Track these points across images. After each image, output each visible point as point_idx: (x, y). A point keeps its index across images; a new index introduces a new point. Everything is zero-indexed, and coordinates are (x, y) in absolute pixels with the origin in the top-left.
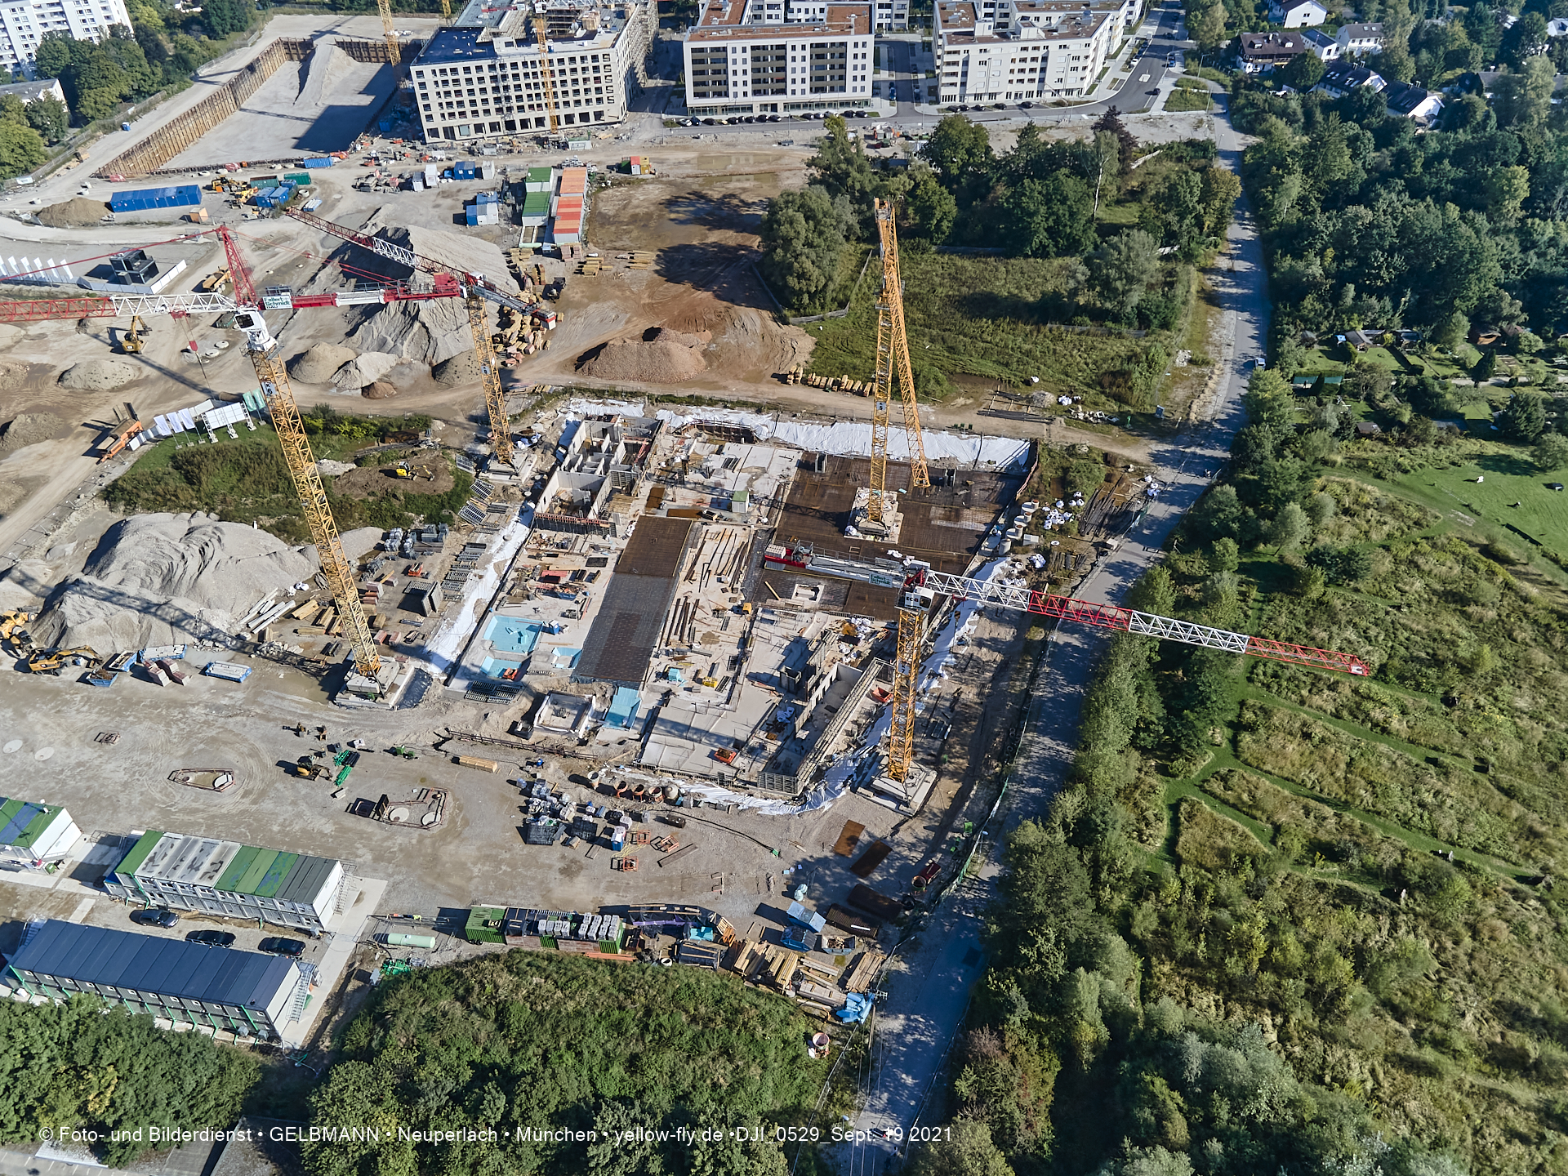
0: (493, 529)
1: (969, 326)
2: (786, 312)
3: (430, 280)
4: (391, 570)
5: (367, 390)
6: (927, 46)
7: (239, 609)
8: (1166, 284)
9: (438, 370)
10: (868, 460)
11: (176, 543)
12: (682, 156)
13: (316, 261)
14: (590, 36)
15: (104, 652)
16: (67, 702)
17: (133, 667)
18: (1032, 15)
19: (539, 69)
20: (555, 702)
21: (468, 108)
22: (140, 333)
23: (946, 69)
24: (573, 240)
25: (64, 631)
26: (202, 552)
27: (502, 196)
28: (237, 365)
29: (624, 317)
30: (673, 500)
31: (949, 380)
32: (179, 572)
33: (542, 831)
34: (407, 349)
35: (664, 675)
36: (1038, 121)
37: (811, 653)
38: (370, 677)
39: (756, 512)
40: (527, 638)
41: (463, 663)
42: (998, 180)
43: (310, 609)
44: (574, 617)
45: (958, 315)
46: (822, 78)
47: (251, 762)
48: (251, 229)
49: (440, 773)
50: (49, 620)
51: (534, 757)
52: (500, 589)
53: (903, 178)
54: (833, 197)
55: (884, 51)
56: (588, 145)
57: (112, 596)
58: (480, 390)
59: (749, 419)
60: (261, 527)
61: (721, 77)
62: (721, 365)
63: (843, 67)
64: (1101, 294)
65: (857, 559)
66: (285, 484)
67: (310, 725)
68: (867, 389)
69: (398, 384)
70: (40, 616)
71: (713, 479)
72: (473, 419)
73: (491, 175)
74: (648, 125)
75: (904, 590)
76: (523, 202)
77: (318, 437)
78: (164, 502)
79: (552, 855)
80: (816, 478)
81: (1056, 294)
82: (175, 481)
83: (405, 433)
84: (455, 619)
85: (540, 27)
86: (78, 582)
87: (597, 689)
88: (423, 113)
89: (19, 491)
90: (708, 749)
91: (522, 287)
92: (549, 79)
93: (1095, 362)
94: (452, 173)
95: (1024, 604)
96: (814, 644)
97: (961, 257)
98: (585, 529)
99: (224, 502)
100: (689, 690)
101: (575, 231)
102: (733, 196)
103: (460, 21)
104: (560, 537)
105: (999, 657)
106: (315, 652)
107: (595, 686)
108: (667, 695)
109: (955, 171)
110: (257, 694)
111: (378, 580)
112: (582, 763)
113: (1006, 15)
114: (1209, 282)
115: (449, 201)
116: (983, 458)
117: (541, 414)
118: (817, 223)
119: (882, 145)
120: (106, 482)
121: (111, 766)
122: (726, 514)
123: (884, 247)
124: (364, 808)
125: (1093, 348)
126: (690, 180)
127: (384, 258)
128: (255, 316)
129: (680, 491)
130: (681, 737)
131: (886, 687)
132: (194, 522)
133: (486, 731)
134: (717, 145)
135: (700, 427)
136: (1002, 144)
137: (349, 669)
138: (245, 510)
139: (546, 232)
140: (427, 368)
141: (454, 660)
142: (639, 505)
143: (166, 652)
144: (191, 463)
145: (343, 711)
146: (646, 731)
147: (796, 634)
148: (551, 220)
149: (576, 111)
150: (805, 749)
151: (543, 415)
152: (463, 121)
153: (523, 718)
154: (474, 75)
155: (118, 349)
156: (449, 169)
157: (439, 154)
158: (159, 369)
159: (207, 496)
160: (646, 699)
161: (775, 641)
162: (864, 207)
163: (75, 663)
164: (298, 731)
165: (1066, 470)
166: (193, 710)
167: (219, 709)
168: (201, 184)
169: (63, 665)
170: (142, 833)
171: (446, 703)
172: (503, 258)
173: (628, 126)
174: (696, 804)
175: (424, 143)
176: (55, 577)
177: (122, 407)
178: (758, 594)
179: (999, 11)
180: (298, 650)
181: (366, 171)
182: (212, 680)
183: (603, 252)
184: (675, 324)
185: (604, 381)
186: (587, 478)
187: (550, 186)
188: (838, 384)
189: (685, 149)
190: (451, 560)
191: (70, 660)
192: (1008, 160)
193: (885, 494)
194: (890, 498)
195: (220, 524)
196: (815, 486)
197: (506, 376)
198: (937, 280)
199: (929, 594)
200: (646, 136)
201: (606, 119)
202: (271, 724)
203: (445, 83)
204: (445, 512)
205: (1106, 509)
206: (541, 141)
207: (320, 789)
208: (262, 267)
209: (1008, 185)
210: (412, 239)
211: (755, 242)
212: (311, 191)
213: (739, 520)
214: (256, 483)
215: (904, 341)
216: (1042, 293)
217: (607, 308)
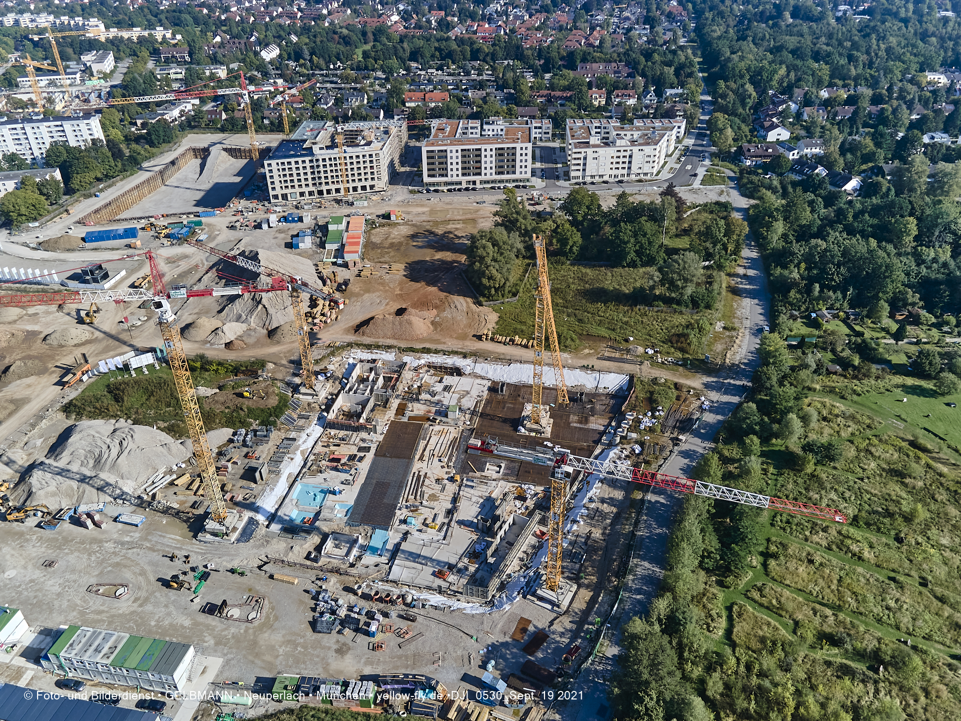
0: (301, 429)
1: (591, 307)
2: (481, 299)
3: (269, 280)
4: (237, 455)
5: (228, 345)
6: (563, 149)
7: (140, 480)
8: (708, 283)
9: (271, 333)
10: (531, 386)
11: (105, 438)
12: (420, 210)
13: (203, 270)
14: (369, 144)
15: (53, 507)
16: (27, 540)
17: (71, 517)
18: (622, 133)
19: (338, 162)
20: (335, 539)
21: (296, 183)
22: (95, 312)
23: (574, 162)
24: (356, 257)
25: (30, 494)
26: (121, 444)
27: (314, 232)
28: (151, 330)
29: (384, 302)
30: (412, 411)
31: (579, 338)
32: (106, 456)
33: (325, 624)
34: (253, 321)
35: (404, 522)
36: (628, 191)
37: (497, 507)
38: (220, 523)
39: (463, 418)
40: (319, 497)
41: (279, 514)
42: (606, 223)
43: (185, 479)
44: (349, 484)
45: (584, 301)
46: (502, 167)
47: (140, 578)
48: (167, 251)
49: (262, 585)
50: (22, 487)
51: (321, 574)
52: (303, 467)
53: (550, 222)
54: (509, 233)
55: (538, 152)
56: (366, 203)
57: (63, 472)
58: (296, 345)
59: (459, 362)
60: (158, 428)
61: (444, 166)
62: (442, 330)
63: (514, 160)
64: (668, 289)
65: (525, 448)
66: (175, 402)
67: (180, 554)
68: (530, 344)
69: (247, 341)
70: (17, 485)
71: (437, 398)
72: (292, 362)
73: (308, 220)
74: (401, 192)
75: (554, 467)
76: (326, 236)
77: (197, 373)
78: (101, 413)
79: (331, 640)
80: (500, 397)
81: (642, 289)
82: (108, 400)
83: (250, 371)
84: (275, 485)
85: (339, 139)
86: (42, 463)
87: (362, 530)
88: (270, 186)
89: (12, 407)
90: (431, 570)
91: (324, 285)
92: (344, 167)
93: (667, 329)
94: (286, 219)
95: (629, 476)
96: (499, 501)
97: (585, 267)
98: (357, 429)
99: (137, 413)
100: (420, 531)
101: (357, 252)
102: (450, 232)
103: (294, 136)
104: (342, 433)
105: (615, 510)
106: (186, 507)
107: (361, 529)
108: (406, 534)
109: (580, 218)
110: (148, 534)
111: (228, 461)
112: (351, 579)
113: (608, 133)
114: (733, 282)
115: (283, 235)
116: (601, 386)
117: (332, 358)
118: (499, 248)
119: (538, 204)
120: (66, 401)
121: (50, 583)
122: (444, 419)
123: (539, 262)
124: (211, 609)
125: (665, 320)
126: (425, 224)
127: (243, 268)
128: (164, 302)
129: (416, 405)
130: (414, 561)
131: (544, 529)
132: (117, 425)
133: (292, 557)
134: (441, 204)
135: (429, 367)
136: (607, 203)
137: (207, 518)
138: (150, 418)
139: (340, 253)
140: (265, 331)
141: (273, 511)
142: (391, 414)
143: (93, 507)
144: (118, 389)
145: (202, 546)
146: (392, 558)
147: (487, 494)
148: (343, 246)
149: (359, 185)
150: (493, 570)
151: (334, 359)
152: (293, 190)
153: (315, 549)
154: (301, 165)
155: (81, 321)
156: (284, 217)
157: (278, 209)
158: (105, 333)
159: (127, 409)
160: (393, 537)
161: (474, 499)
162: (527, 239)
163: (35, 515)
164: (172, 558)
165: (652, 393)
166: (106, 545)
167: (123, 544)
168: (139, 226)
169: (28, 516)
170: (66, 627)
171: (267, 539)
172: (314, 268)
173: (389, 193)
174: (423, 606)
175: (270, 203)
176: (28, 460)
177: (80, 356)
178: (464, 469)
179: (603, 131)
180: (176, 506)
181: (235, 218)
182: (120, 525)
183: (373, 264)
184: (415, 306)
185: (372, 339)
186: (360, 397)
187: (343, 226)
188: (512, 341)
189: (422, 206)
190: (274, 449)
191: (32, 513)
192: (611, 212)
193: (542, 407)
194: (545, 410)
195: (133, 427)
196: (499, 402)
197: (313, 337)
198: (571, 280)
199: (570, 469)
200: (399, 198)
201: (376, 189)
202: (155, 554)
203: (284, 170)
204: (272, 419)
205: (677, 417)
206: (338, 202)
207: (184, 596)
208: (170, 273)
209: (612, 226)
210: (260, 257)
211: (463, 258)
212: (202, 230)
213: (452, 423)
214: (157, 401)
215: (552, 316)
216: (634, 288)
217: (374, 297)
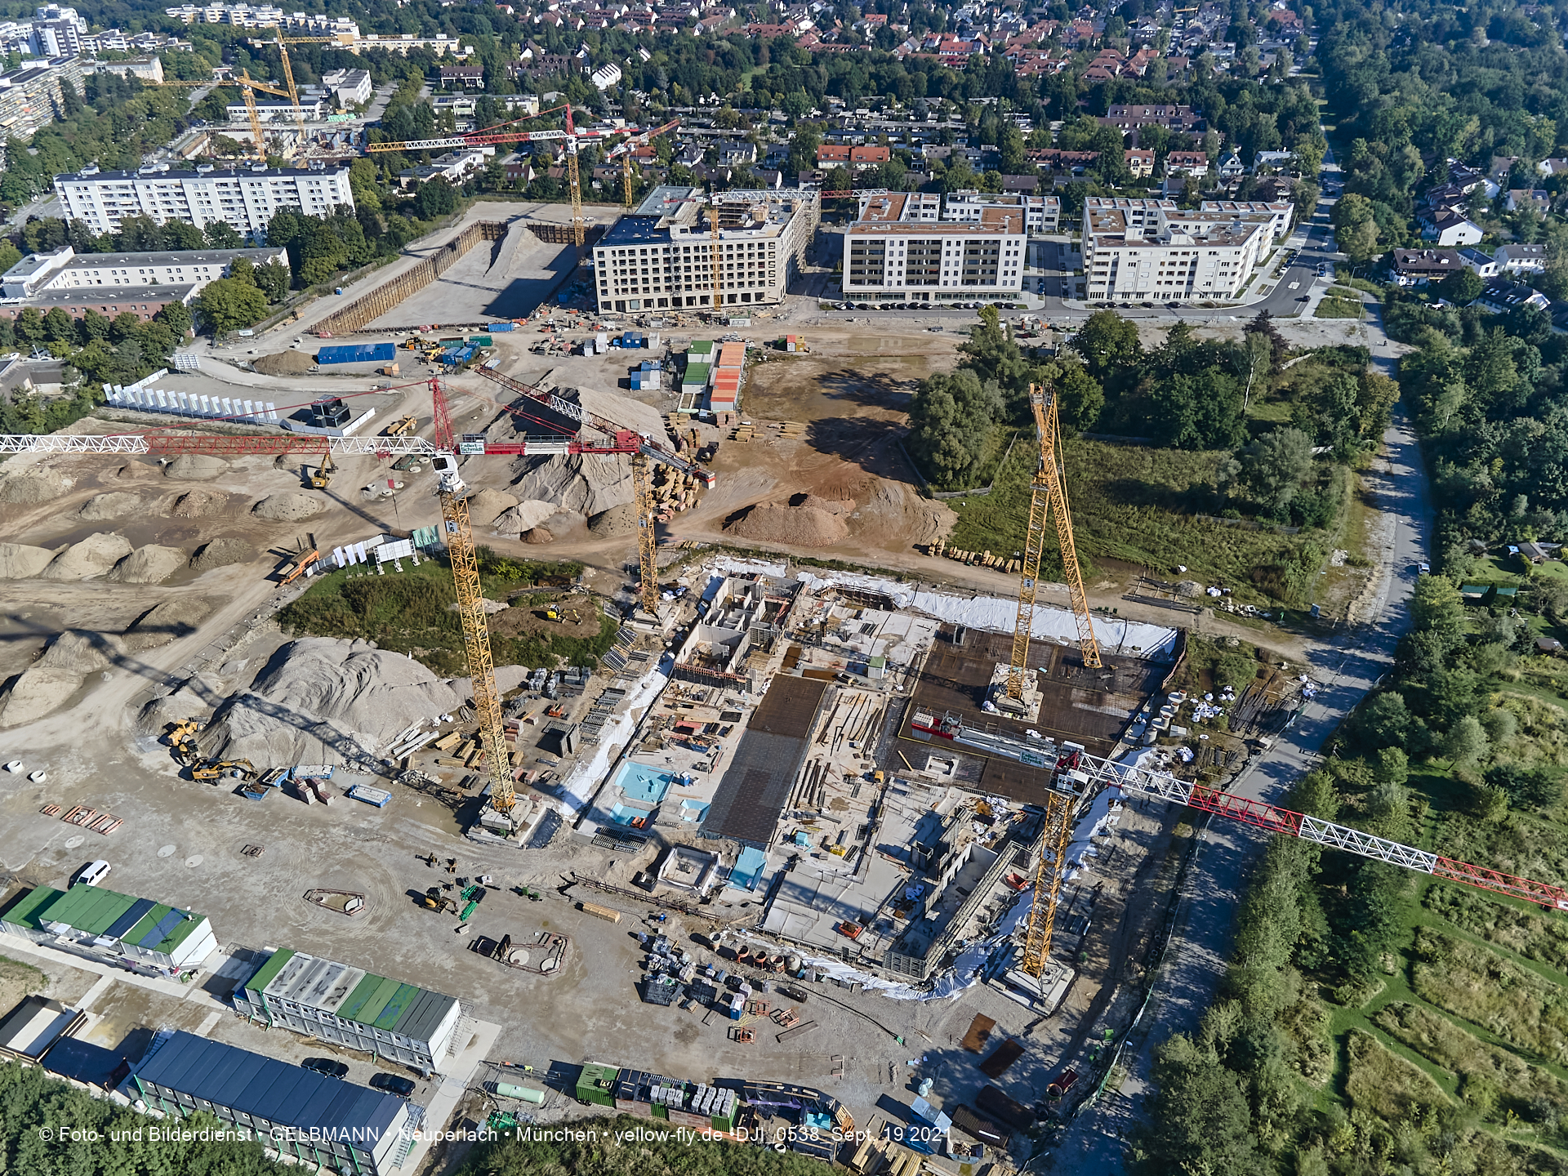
0: (633, 676)
1: (1115, 511)
2: (930, 488)
4: (532, 709)
5: (525, 535)
6: (1076, 248)
7: (386, 735)
8: (1320, 482)
9: (593, 521)
10: (1011, 636)
11: (337, 666)
12: (834, 337)
13: (491, 415)
14: (759, 226)
15: (260, 766)
17: (284, 783)
18: (1181, 223)
20: (681, 855)
21: (640, 285)
22: (328, 471)
23: (1096, 269)
24: (729, 408)
25: (227, 742)
26: (360, 677)
27: (665, 365)
29: (772, 483)
30: (810, 661)
31: (1093, 562)
32: (337, 695)
34: (566, 499)
35: (791, 839)
38: (503, 813)
39: (892, 679)
42: (1147, 373)
44: (705, 769)
45: (1104, 500)
46: (974, 272)
50: (216, 728)
51: (657, 910)
52: (635, 736)
53: (1052, 366)
54: (984, 381)
55: (1033, 250)
56: (748, 323)
57: (277, 712)
58: (635, 541)
59: (889, 587)
60: (415, 657)
61: (878, 267)
62: (863, 533)
64: (1252, 489)
68: (1009, 566)
69: (554, 531)
70: (209, 723)
71: (850, 642)
73: (656, 346)
74: (805, 306)
76: (684, 371)
78: (331, 627)
80: (954, 650)
81: (1205, 486)
82: (342, 608)
83: (558, 578)
84: (590, 762)
85: (713, 217)
87: (725, 847)
88: (599, 288)
89: (206, 608)
91: (678, 449)
93: (1245, 556)
94: (621, 342)
96: (948, 821)
97: (1107, 444)
98: (722, 683)
99: (384, 631)
100: (816, 856)
101: (730, 400)
102: (883, 375)
103: (640, 210)
104: (697, 688)
105: (1144, 852)
106: (453, 784)
107: (721, 843)
108: (793, 860)
109: (1103, 362)
110: (395, 820)
111: (519, 718)
112: (704, 920)
113: (1154, 223)
114: (1366, 484)
115: (615, 367)
116: (1128, 644)
117: (686, 568)
118: (966, 404)
119: (1031, 335)
120: (281, 604)
122: (861, 679)
125: (1243, 541)
126: (841, 359)
129: (817, 652)
131: (1022, 874)
132: (355, 649)
133: (611, 878)
134: (869, 328)
135: (840, 591)
136: (1151, 340)
137: (484, 803)
138: (403, 640)
139: (704, 400)
140: (583, 518)
142: (775, 663)
143: (316, 771)
144: (358, 592)
145: (475, 848)
146: (770, 895)
147: (928, 808)
148: (709, 388)
149: (739, 292)
150: (935, 931)
151: (689, 569)
152: (634, 296)
153: (647, 869)
154: (649, 256)
155: (308, 484)
156: (618, 338)
157: (610, 325)
158: (343, 502)
159: (369, 624)
160: (772, 861)
161: (906, 813)
162: (1012, 391)
163: (232, 774)
164: (429, 862)
165: (1215, 663)
166: (333, 830)
167: (357, 831)
169: (222, 775)
171: (574, 846)
172: (662, 421)
173: (786, 307)
175: (597, 315)
176: (225, 691)
177: (305, 537)
178: (890, 762)
179: (1147, 218)
180: (437, 780)
181: (542, 336)
182: (354, 803)
183: (756, 421)
184: (821, 492)
185: (750, 541)
186: (727, 633)
187: (710, 358)
188: (979, 559)
189: (839, 330)
190: (590, 704)
192: (1158, 355)
193: (1025, 672)
194: (1030, 676)
195: (377, 652)
196: (953, 658)
197: (659, 530)
198: (1083, 465)
200: (801, 317)
201: (766, 300)
202: (404, 852)
203: (623, 262)
204: (589, 656)
206: (704, 317)
209: (1158, 378)
210: (581, 399)
211: (903, 418)
212: (491, 352)
213: (875, 685)
214: (414, 615)
216: (1191, 484)
217: (756, 473)
